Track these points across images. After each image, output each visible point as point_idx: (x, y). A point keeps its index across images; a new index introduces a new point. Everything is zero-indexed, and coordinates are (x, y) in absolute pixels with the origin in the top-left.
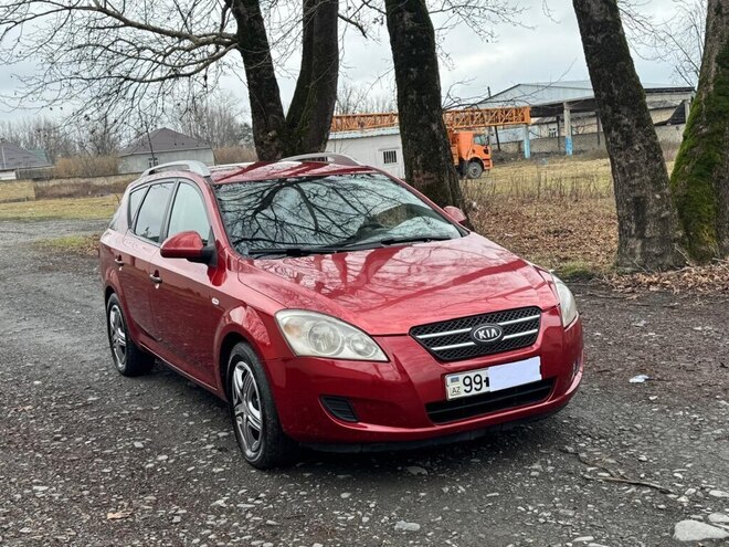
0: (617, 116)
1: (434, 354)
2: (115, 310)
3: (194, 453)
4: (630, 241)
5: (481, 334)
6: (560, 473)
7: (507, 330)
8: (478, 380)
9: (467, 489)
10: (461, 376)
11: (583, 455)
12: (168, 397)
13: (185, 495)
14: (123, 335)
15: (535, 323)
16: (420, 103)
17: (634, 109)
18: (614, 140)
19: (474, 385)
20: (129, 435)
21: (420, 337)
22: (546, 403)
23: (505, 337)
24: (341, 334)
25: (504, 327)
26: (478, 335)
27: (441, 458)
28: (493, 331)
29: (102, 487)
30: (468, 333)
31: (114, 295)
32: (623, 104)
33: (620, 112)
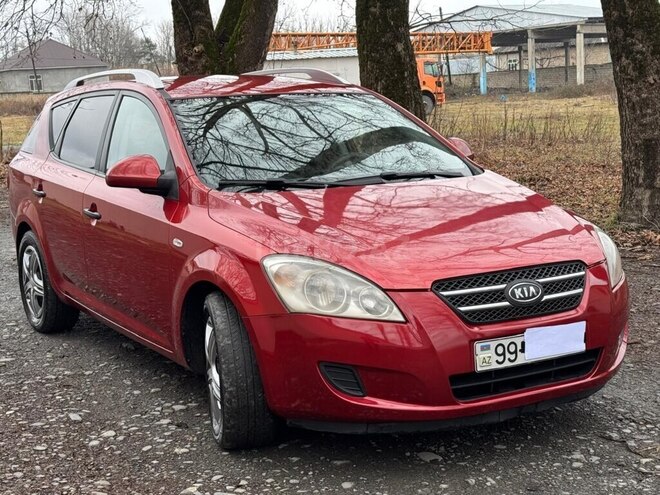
0: (629, 40)
1: (460, 315)
2: (30, 251)
3: (147, 429)
4: (636, 190)
5: (518, 292)
6: (608, 464)
7: (549, 288)
8: (512, 348)
9: (497, 481)
10: (493, 344)
11: (631, 443)
12: (101, 361)
13: (145, 481)
14: (41, 283)
15: (579, 282)
16: (384, 18)
17: (649, 33)
18: (623, 70)
19: (508, 355)
20: (61, 405)
21: (445, 293)
22: (589, 379)
23: (546, 297)
24: (346, 287)
25: (545, 285)
26: (513, 293)
27: (457, 443)
28: (532, 289)
29: (38, 468)
30: (502, 291)
31: (29, 234)
32: (638, 26)
33: (633, 36)
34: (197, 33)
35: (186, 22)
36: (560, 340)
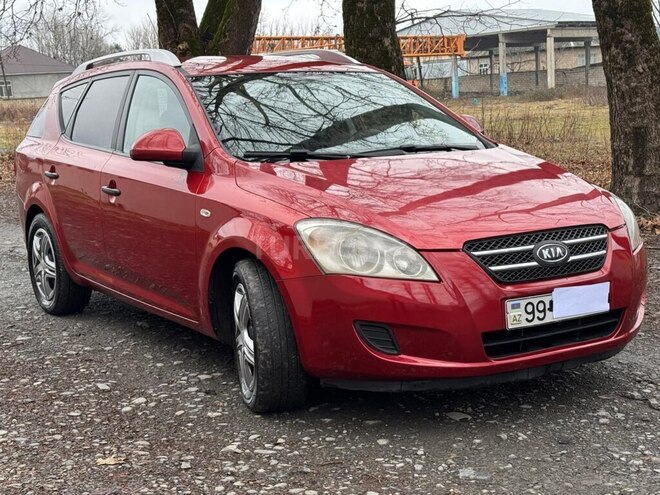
0: (619, 30)
1: (492, 275)
2: (40, 234)
3: (177, 396)
4: (626, 178)
5: (546, 253)
6: (634, 420)
7: (575, 249)
8: (541, 307)
9: (528, 436)
10: (523, 302)
11: (653, 401)
12: (119, 339)
13: (184, 441)
14: (53, 265)
15: (602, 244)
16: (371, 12)
17: (639, 23)
18: (613, 59)
19: (537, 314)
20: (87, 377)
21: (476, 253)
22: (612, 339)
23: (572, 258)
24: (378, 246)
25: (570, 246)
26: (541, 254)
27: (483, 404)
28: (559, 250)
29: (75, 431)
30: (530, 252)
31: (39, 217)
32: (627, 17)
33: (622, 26)
34: (182, 31)
35: (170, 20)
36: (586, 299)
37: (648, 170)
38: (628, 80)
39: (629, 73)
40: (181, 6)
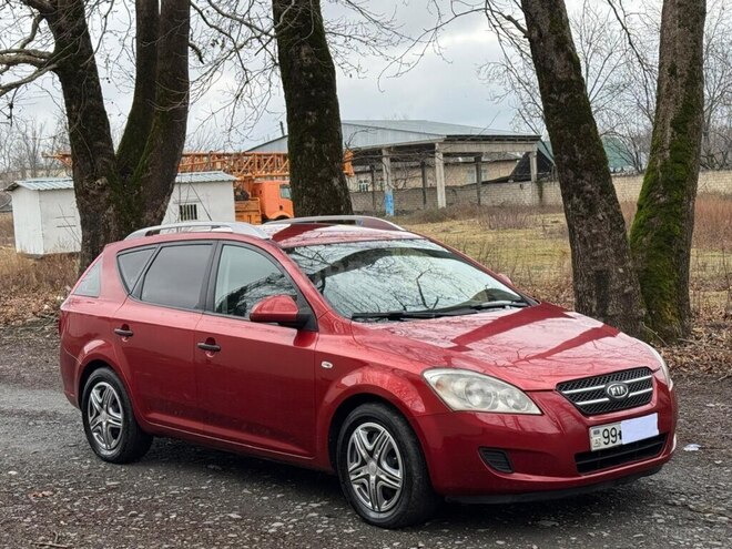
0: (580, 181)
1: (578, 408)
2: (101, 388)
5: (613, 391)
7: (632, 387)
8: (614, 433)
10: (601, 429)
14: (119, 415)
15: (648, 383)
16: (320, 153)
17: (597, 175)
18: (575, 208)
19: (611, 438)
21: (566, 392)
22: (660, 457)
23: (631, 395)
25: (629, 385)
26: (610, 391)
28: (622, 388)
30: (603, 390)
31: (102, 371)
32: (587, 169)
33: (582, 178)
34: (99, 165)
35: (87, 154)
36: (641, 428)
37: (610, 311)
38: (589, 227)
39: (591, 220)
40: (99, 139)
